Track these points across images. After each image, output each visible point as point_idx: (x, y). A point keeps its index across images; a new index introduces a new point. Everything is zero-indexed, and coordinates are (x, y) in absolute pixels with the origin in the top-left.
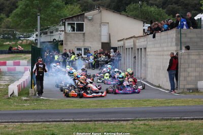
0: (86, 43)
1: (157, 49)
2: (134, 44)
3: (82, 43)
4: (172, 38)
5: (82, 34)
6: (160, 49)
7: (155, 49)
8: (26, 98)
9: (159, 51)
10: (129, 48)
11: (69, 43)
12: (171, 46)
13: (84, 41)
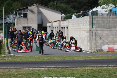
0: (29, 24)
1: (76, 27)
2: (59, 25)
3: (27, 24)
4: (87, 21)
5: (26, 19)
6: (78, 27)
7: (74, 28)
8: (4, 55)
9: (77, 29)
10: (56, 27)
11: (19, 24)
12: (86, 25)
13: (28, 23)
